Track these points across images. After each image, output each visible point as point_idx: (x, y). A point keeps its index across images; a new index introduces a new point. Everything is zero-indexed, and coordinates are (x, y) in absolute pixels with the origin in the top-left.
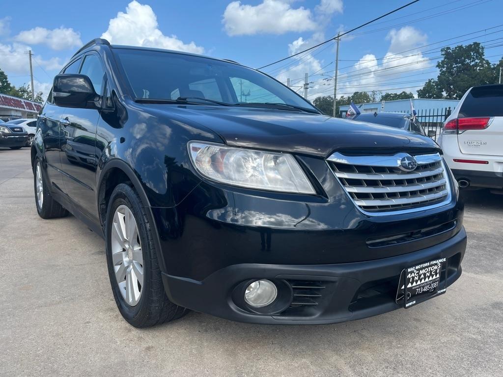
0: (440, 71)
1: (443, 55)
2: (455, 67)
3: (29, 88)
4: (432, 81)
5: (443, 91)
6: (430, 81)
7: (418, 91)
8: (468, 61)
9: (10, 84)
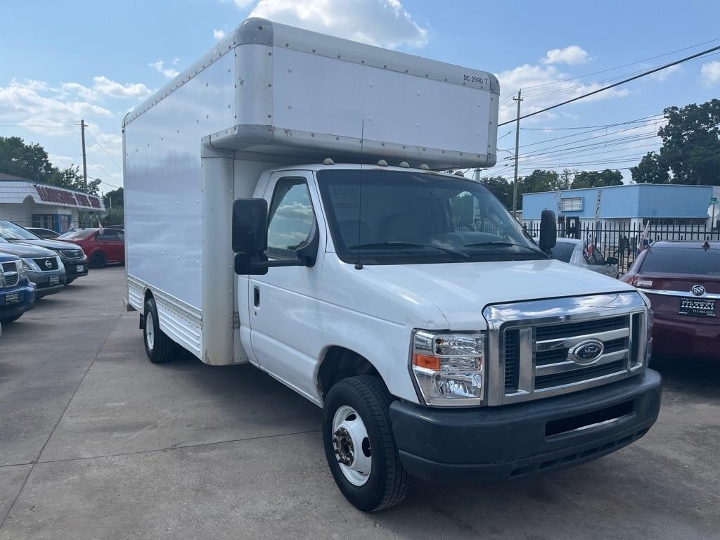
0: (664, 141)
1: (667, 117)
2: (685, 135)
3: (78, 171)
4: (653, 154)
5: (669, 170)
6: (649, 155)
7: (632, 170)
8: (704, 126)
9: (51, 164)
